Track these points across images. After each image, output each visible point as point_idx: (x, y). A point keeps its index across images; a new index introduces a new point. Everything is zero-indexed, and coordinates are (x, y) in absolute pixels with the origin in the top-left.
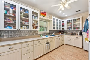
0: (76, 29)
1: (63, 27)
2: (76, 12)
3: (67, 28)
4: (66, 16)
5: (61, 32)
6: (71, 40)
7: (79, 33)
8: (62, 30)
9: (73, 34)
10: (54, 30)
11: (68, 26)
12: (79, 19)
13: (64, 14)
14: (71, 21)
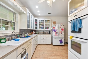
0: (47, 29)
1: (36, 26)
2: (48, 14)
3: (40, 27)
4: (39, 14)
5: (33, 32)
6: (44, 39)
7: (48, 32)
8: (35, 29)
9: (44, 33)
10: (28, 28)
11: (40, 25)
12: (49, 20)
13: (38, 11)
14: (43, 21)
